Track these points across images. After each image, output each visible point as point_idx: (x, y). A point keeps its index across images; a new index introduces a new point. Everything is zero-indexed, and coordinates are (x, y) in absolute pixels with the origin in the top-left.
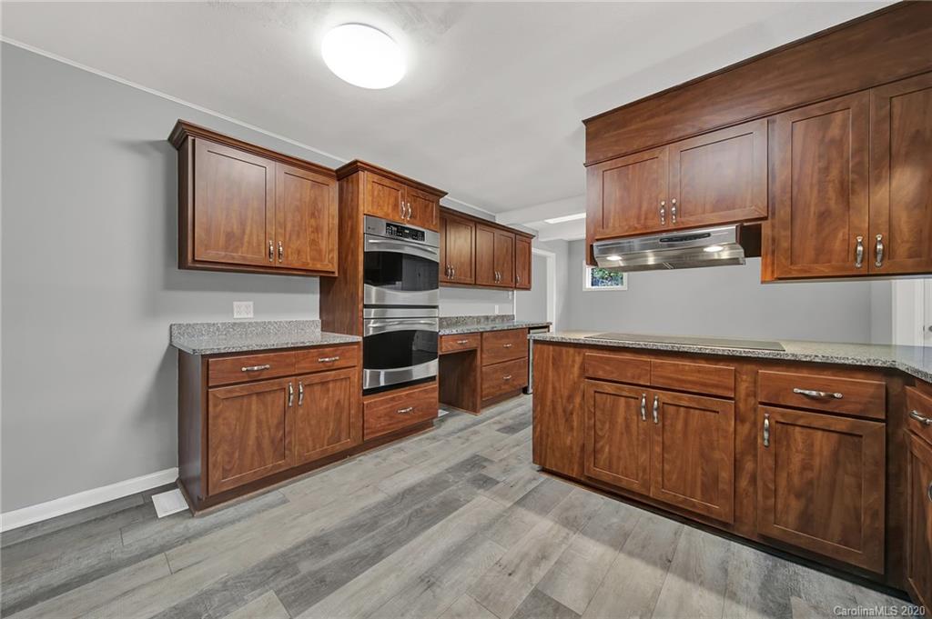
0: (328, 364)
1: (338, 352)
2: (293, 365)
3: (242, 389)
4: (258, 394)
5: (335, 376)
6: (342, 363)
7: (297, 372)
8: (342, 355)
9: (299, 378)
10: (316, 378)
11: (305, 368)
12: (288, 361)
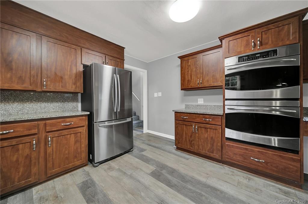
0: (207, 121)
1: (212, 118)
2: (194, 119)
3: (182, 122)
4: (186, 125)
5: (210, 127)
6: (213, 123)
7: (196, 121)
8: (213, 119)
9: (196, 123)
10: (202, 125)
11: (198, 121)
12: (193, 117)
